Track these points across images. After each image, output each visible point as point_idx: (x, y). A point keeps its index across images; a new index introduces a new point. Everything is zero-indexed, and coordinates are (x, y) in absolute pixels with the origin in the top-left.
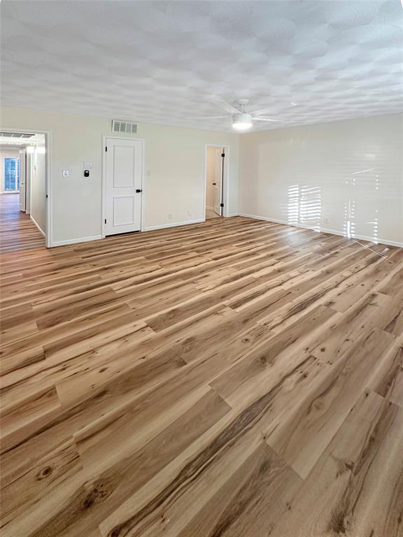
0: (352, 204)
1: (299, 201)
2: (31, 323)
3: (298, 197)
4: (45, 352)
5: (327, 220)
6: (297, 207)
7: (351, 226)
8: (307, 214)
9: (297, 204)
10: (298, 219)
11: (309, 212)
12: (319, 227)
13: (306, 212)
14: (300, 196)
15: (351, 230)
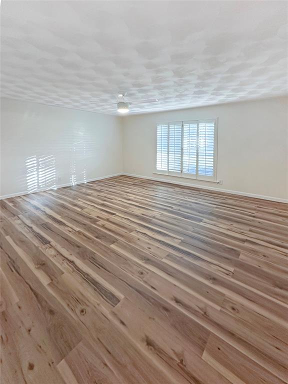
0: (74, 163)
1: (38, 169)
2: (242, 260)
3: (37, 166)
4: (244, 242)
5: (60, 178)
6: (36, 175)
7: (74, 177)
8: (45, 179)
9: (36, 172)
10: (38, 185)
11: (46, 176)
12: (55, 186)
13: (44, 177)
14: (38, 165)
15: (74, 180)
